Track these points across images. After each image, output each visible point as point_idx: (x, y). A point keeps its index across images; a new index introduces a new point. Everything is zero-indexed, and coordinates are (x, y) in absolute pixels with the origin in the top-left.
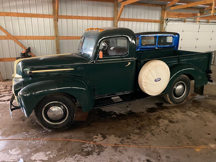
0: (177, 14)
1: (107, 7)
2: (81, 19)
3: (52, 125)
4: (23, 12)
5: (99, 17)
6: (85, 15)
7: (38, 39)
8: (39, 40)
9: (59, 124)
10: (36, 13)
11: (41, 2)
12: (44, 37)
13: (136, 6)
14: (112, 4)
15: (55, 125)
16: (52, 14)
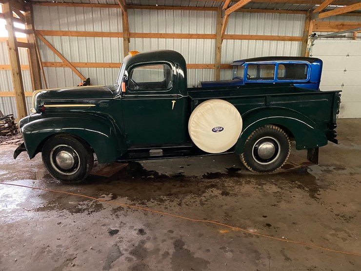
0: (337, 26)
1: (206, 19)
2: (164, 38)
3: (61, 175)
4: (84, 30)
5: (192, 35)
6: (170, 31)
7: (102, 67)
8: (103, 69)
9: (69, 175)
10: (100, 31)
11: (108, 16)
12: (110, 64)
13: (256, 14)
14: (215, 14)
15: (65, 176)
16: (122, 31)
